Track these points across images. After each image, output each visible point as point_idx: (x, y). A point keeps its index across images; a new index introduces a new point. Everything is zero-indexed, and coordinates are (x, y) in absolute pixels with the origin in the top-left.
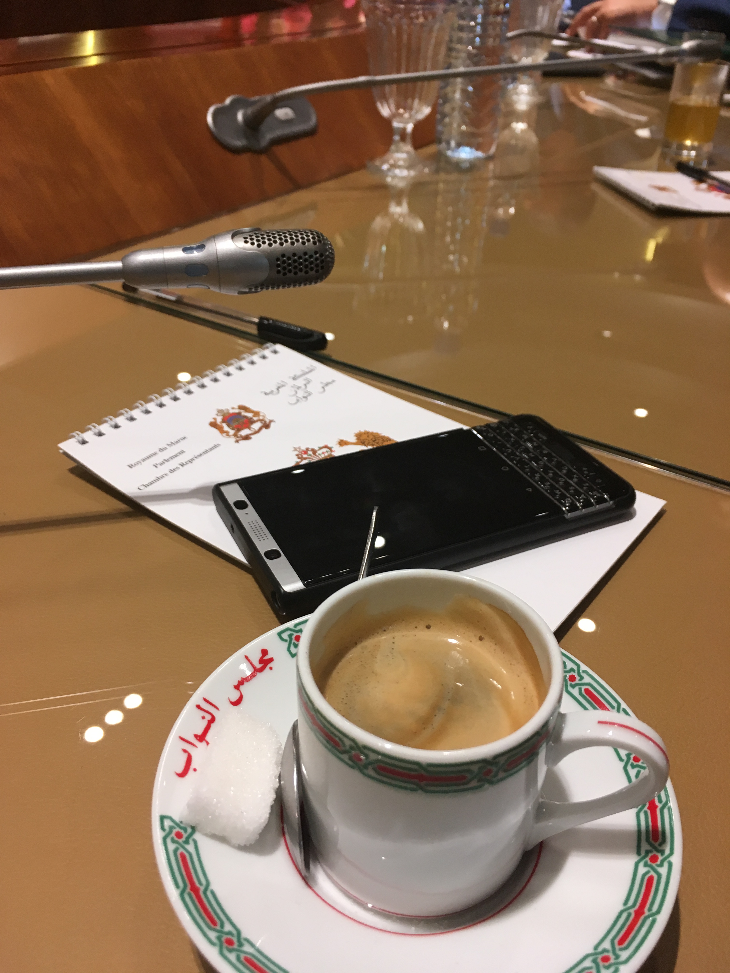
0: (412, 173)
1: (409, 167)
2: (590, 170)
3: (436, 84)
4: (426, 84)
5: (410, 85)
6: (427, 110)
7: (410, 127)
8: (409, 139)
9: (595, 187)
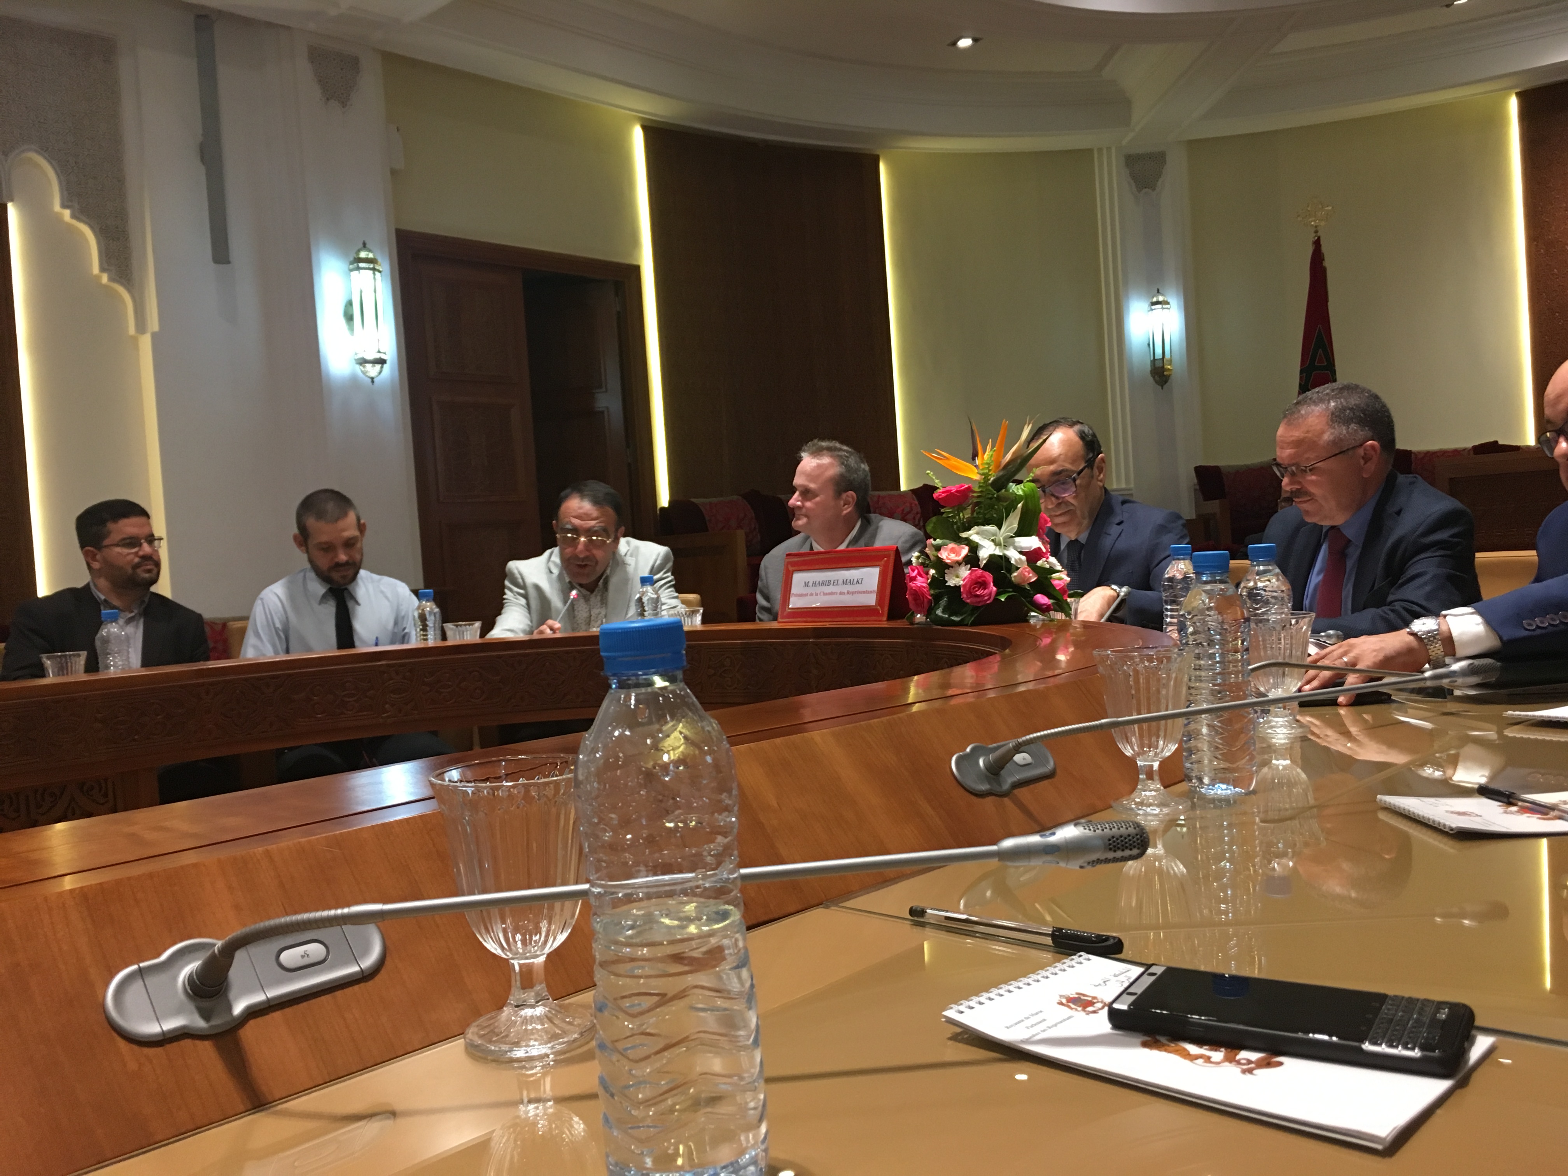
0: (1166, 810)
1: (1162, 805)
2: (1375, 800)
3: (1182, 721)
4: (1170, 721)
5: (1154, 724)
6: (1173, 747)
7: (1156, 765)
8: (1156, 777)
9: (1382, 816)
